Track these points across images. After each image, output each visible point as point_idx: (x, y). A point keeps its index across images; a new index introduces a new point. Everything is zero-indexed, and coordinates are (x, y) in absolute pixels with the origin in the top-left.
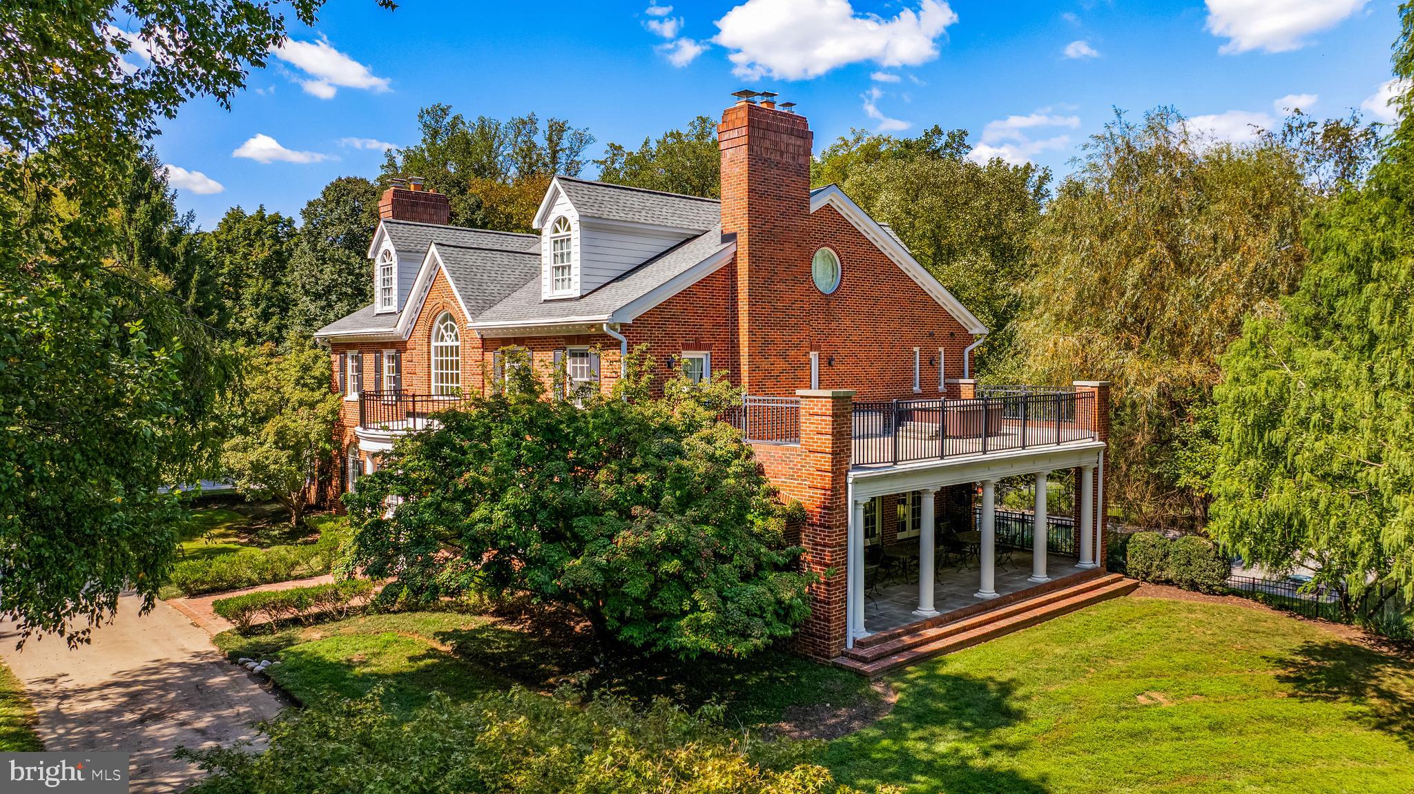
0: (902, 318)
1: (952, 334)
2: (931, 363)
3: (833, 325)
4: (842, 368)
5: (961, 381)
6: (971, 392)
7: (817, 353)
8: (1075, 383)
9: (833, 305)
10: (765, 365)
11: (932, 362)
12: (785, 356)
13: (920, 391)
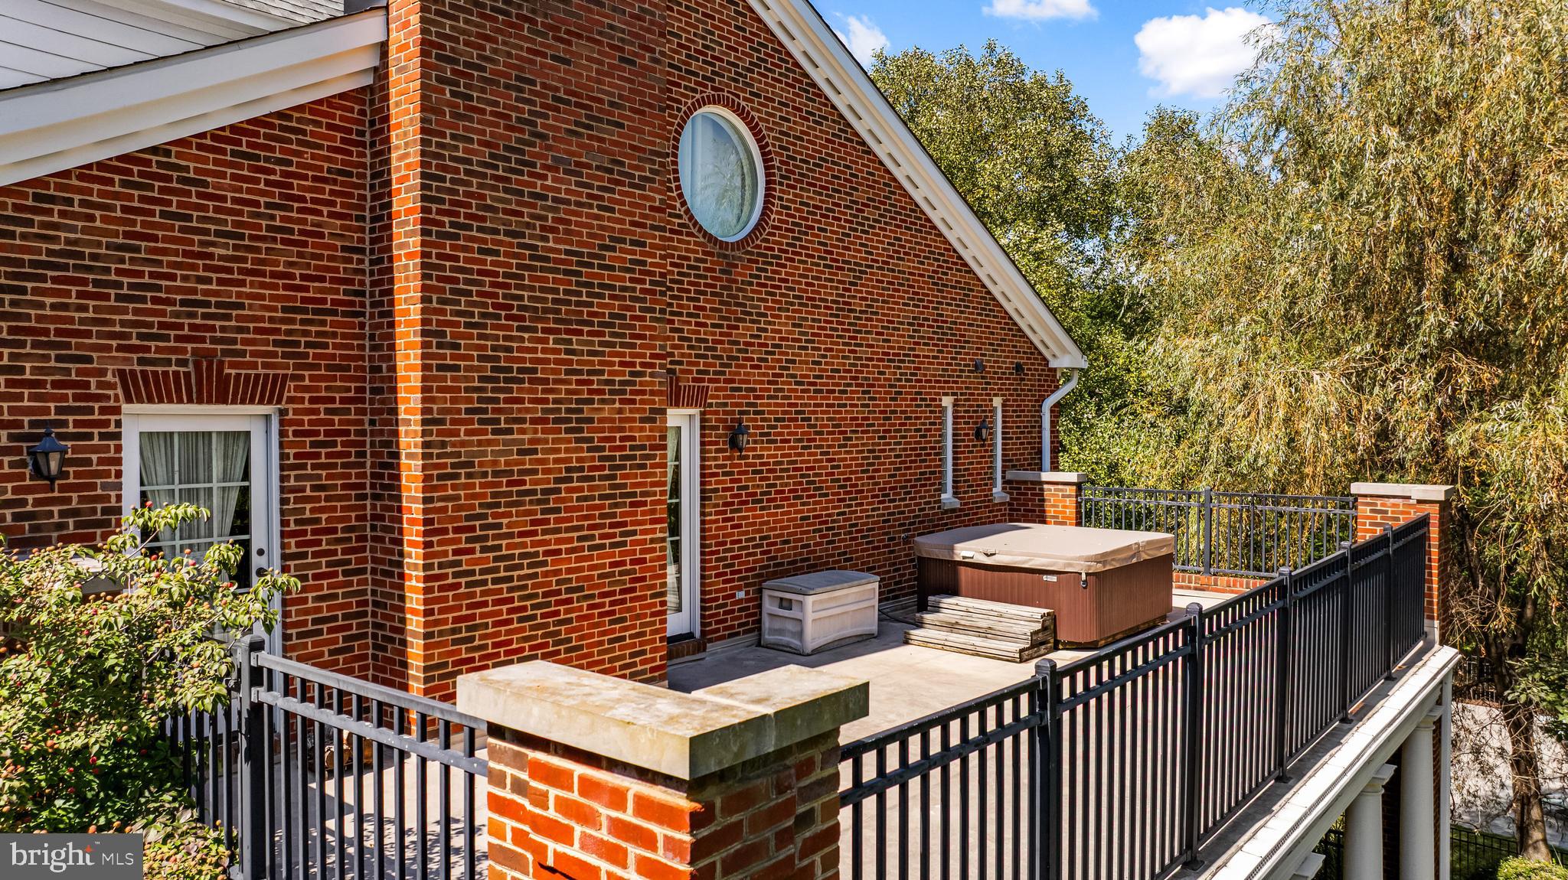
0: (916, 323)
1: (1019, 368)
2: (978, 435)
3: (744, 332)
4: (769, 453)
5: (1046, 476)
6: (1071, 502)
7: (695, 411)
8: (1356, 488)
9: (741, 274)
10: (495, 453)
11: (980, 432)
12: (577, 424)
13: (956, 503)
